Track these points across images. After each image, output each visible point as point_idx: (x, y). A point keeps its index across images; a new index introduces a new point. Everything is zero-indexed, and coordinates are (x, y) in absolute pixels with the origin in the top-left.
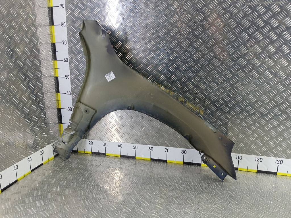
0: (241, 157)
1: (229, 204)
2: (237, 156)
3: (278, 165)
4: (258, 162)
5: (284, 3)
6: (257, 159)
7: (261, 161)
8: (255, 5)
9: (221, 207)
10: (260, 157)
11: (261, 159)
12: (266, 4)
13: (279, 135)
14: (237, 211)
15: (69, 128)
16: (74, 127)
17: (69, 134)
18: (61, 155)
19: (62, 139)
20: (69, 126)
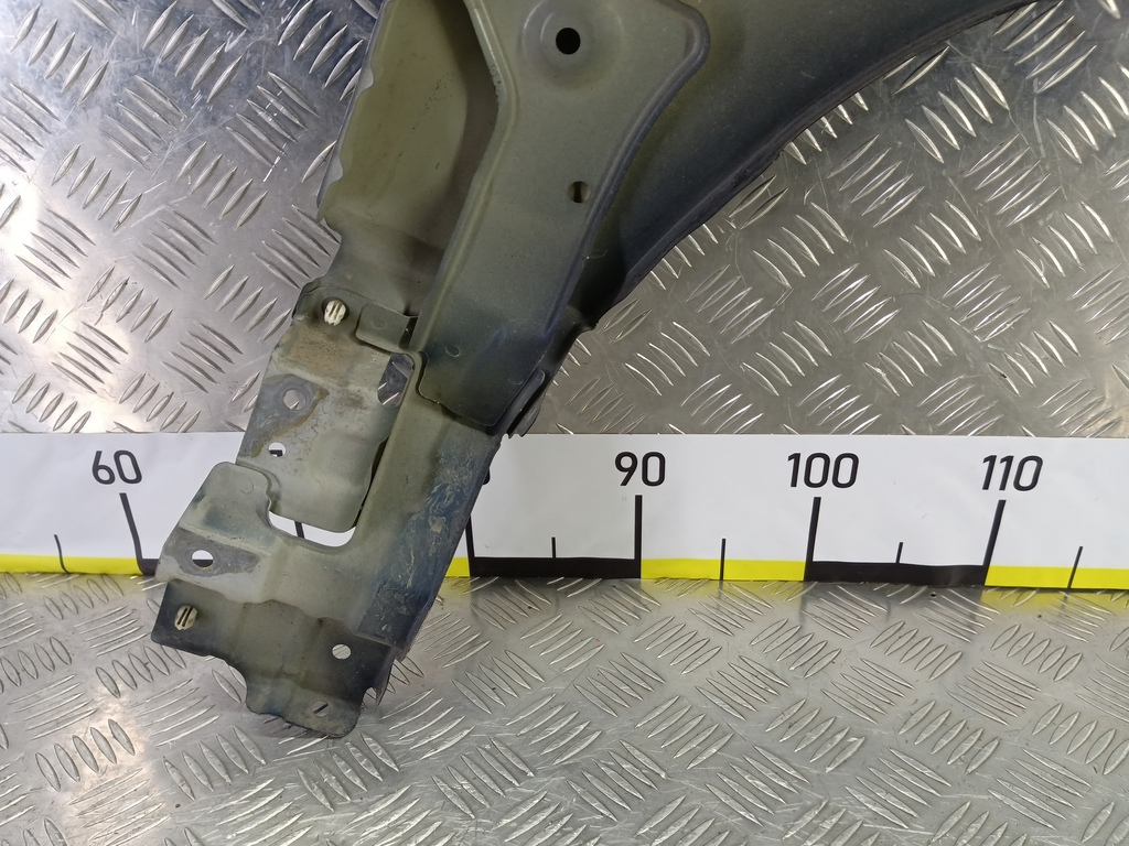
0: (1029, 466)
2: (992, 459)
15: (316, 316)
16: (393, 303)
17: (356, 402)
18: (265, 673)
19: (260, 488)
20: (323, 291)
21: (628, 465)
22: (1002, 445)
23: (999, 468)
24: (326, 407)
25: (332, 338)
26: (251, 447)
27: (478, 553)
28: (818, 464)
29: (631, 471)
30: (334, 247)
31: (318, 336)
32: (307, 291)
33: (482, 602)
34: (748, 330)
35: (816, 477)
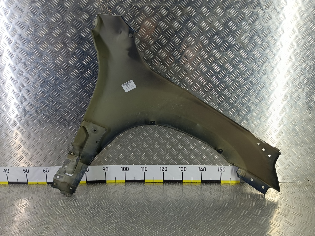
0: (146, 168)
1: (125, 223)
2: (142, 167)
3: (183, 173)
4: (163, 171)
5: (171, 6)
6: (162, 169)
7: (166, 170)
8: (142, 5)
9: (115, 228)
10: (164, 166)
11: (166, 168)
12: (154, 5)
13: (179, 142)
14: (131, 230)
15: (71, 154)
16: (78, 152)
17: (74, 162)
18: (63, 190)
19: (64, 170)
20: (71, 151)
21: (104, 169)
22: (143, 166)
23: (143, 168)
24: (71, 162)
25: (72, 156)
26: (64, 166)
27: (87, 180)
28: (124, 168)
29: (105, 170)
30: (73, 147)
31: (70, 156)
32: (70, 151)
33: (88, 186)
34: (115, 154)
35: (124, 170)
